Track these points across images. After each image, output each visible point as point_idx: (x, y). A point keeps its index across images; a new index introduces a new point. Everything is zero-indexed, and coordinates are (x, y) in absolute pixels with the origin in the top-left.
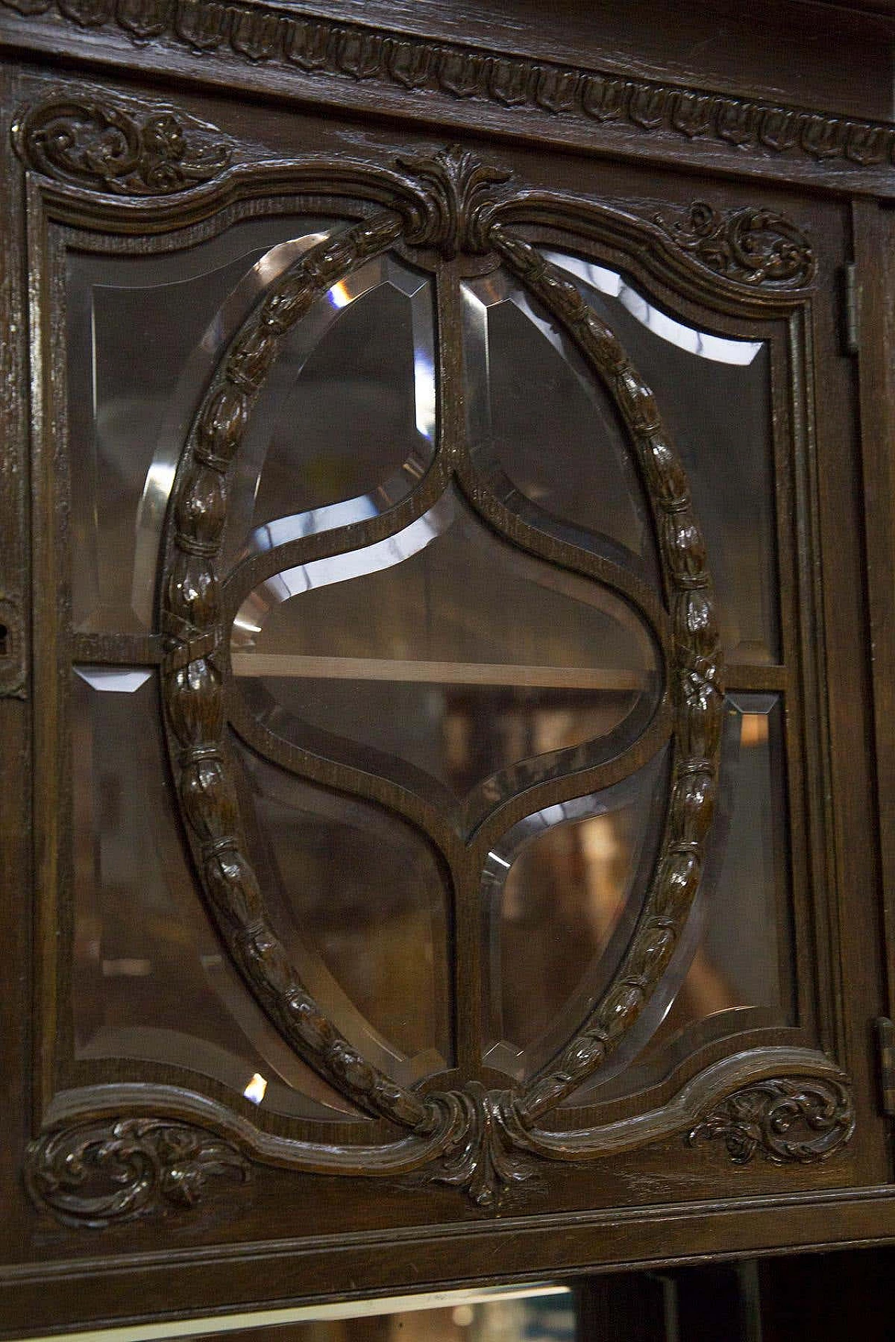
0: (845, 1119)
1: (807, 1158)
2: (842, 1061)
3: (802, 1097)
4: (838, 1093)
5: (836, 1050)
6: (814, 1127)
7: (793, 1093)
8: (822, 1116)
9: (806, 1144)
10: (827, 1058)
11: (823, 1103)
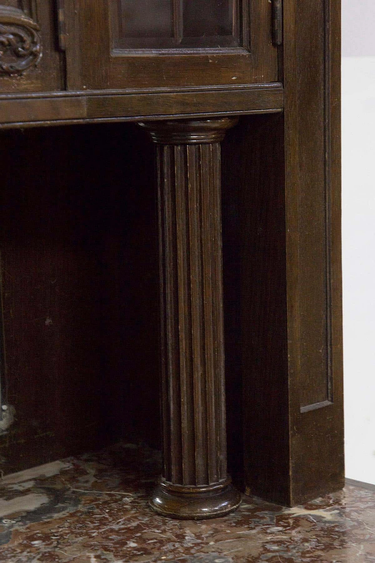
0: (36, 51)
1: (13, 73)
2: (34, 15)
3: (11, 37)
4: (32, 35)
5: (30, 9)
6: (18, 56)
7: (5, 33)
8: (23, 48)
9: (13, 64)
10: (25, 14)
11: (22, 41)
